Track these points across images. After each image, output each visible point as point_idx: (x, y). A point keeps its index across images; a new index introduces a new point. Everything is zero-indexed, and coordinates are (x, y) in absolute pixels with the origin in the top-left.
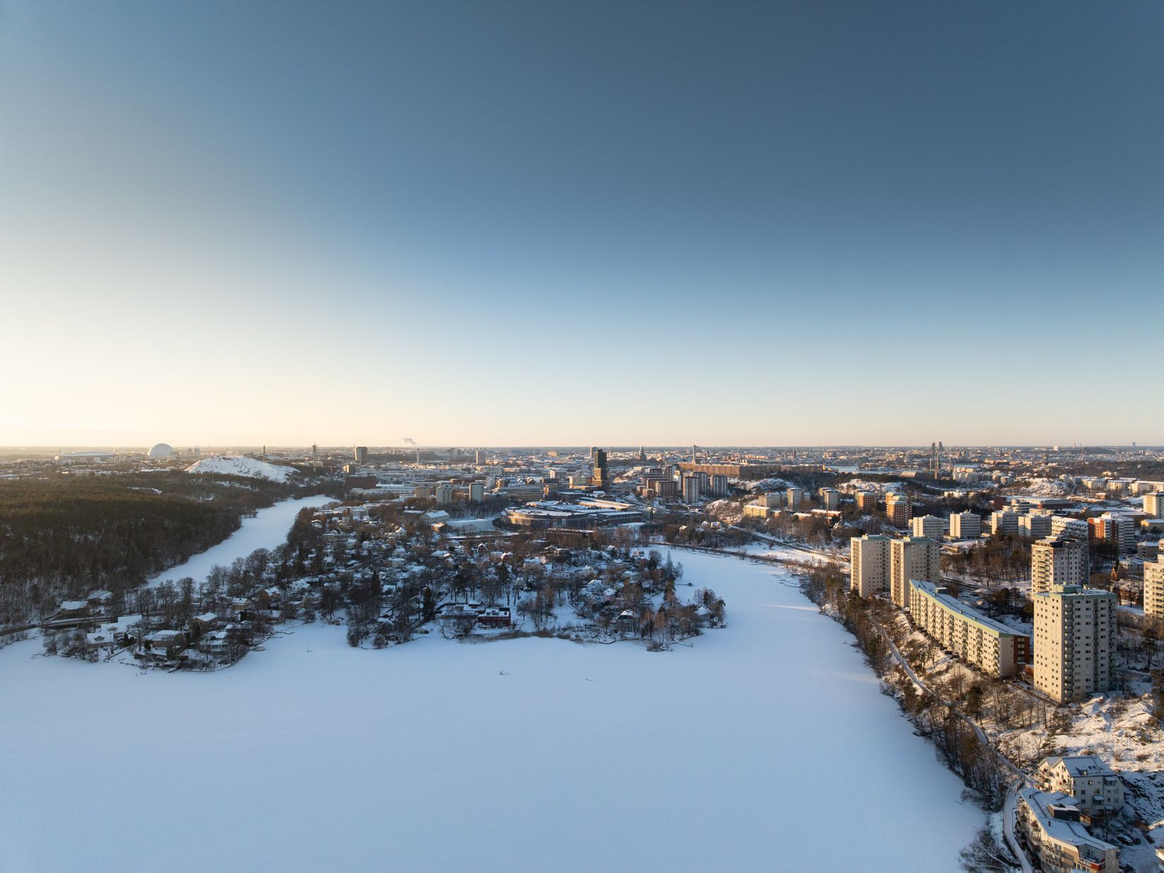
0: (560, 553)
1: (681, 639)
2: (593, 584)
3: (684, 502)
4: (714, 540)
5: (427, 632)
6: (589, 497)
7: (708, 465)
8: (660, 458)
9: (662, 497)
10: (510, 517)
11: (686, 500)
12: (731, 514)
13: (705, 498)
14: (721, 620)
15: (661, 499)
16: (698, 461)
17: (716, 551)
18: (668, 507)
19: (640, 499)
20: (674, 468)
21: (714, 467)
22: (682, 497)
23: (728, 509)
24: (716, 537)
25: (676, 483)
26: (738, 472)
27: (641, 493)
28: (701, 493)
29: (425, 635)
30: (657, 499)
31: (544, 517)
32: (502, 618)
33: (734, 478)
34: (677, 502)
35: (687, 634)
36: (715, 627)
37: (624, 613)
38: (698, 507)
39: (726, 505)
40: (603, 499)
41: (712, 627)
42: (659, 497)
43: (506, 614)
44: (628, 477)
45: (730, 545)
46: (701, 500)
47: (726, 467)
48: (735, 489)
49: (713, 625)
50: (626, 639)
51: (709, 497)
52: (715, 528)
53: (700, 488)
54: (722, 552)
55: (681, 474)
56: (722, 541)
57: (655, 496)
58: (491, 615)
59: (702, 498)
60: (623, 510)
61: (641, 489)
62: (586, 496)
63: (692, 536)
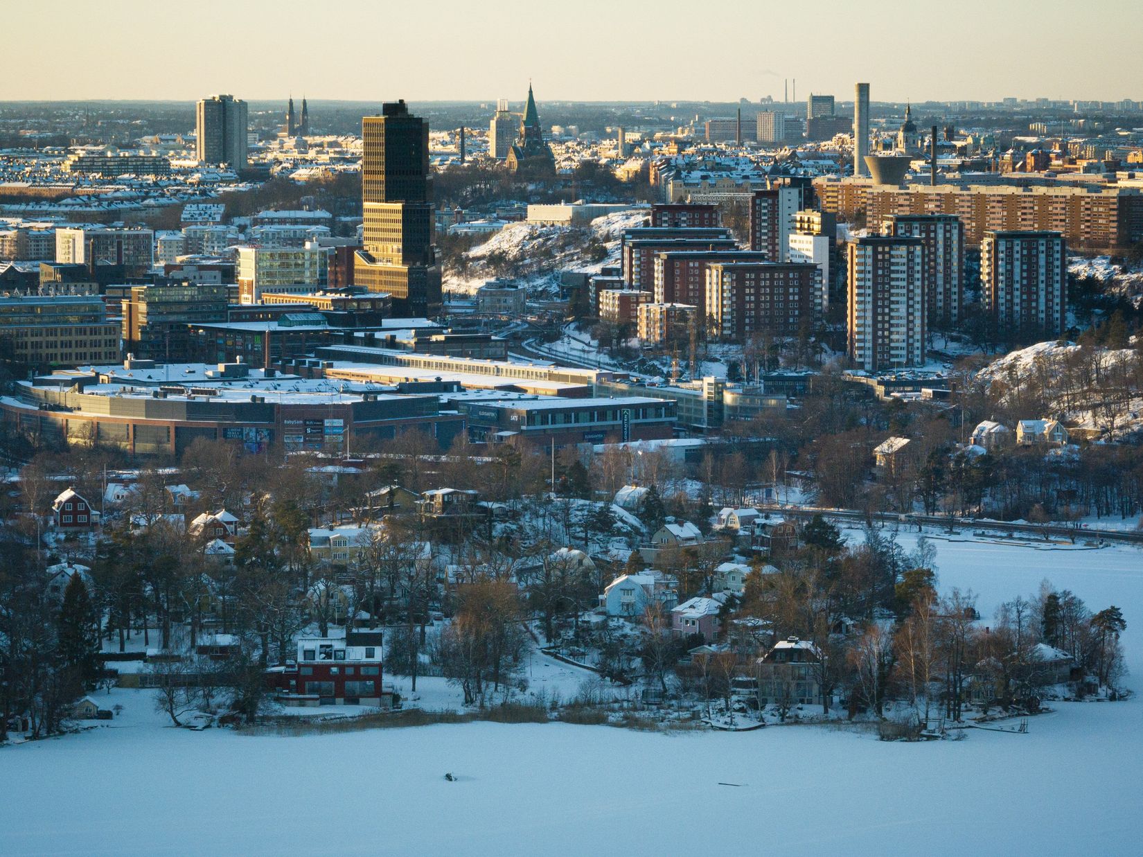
0: (447, 504)
1: (982, 720)
2: (626, 590)
3: (852, 364)
4: (1035, 490)
5: (107, 715)
6: (370, 341)
7: (947, 189)
8: (634, 165)
9: (740, 341)
10: (60, 417)
11: (863, 351)
12: (1097, 398)
13: (953, 348)
14: (1104, 679)
15: (734, 351)
16: (892, 170)
17: (1047, 532)
18: (776, 386)
19: (625, 357)
20: (789, 198)
21: (980, 199)
22: (839, 341)
23: (1085, 377)
24: (1044, 483)
25: (806, 270)
26: (1108, 225)
27: (627, 327)
28: (937, 322)
29: (105, 722)
30: (716, 350)
31: (239, 410)
32: (357, 666)
33: (1090, 257)
34: (818, 365)
35: (999, 708)
36: (1087, 697)
37: (782, 645)
38: (928, 384)
39: (1071, 361)
40: (439, 349)
41: (1079, 697)
42: (724, 340)
43: (370, 654)
44: (496, 259)
45: (1105, 511)
46: (939, 356)
47: (1045, 199)
48: (1101, 304)
49: (1083, 692)
50: (797, 721)
51: (976, 342)
52: (1037, 445)
53: (929, 295)
54: (1073, 535)
55: (829, 227)
56: (1071, 495)
57: (701, 336)
58: (319, 659)
59: (939, 345)
60: (562, 393)
61: (627, 304)
62: (350, 340)
63: (939, 473)
